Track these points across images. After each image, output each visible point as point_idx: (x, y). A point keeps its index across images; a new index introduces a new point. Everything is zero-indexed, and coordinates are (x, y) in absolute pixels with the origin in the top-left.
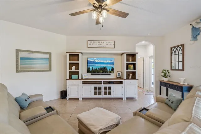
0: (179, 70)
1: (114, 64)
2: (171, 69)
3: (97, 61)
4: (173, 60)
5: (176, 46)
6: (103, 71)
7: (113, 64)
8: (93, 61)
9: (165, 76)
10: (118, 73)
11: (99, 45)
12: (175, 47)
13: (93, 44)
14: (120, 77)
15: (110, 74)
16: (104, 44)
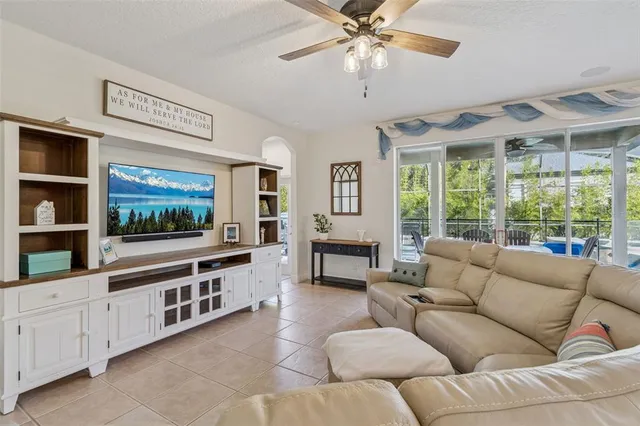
0: (350, 214)
1: (212, 198)
2: (333, 213)
3: (152, 182)
4: (336, 194)
5: (345, 164)
6: (180, 224)
7: (211, 196)
8: (137, 180)
9: (322, 230)
10: (229, 229)
11: (157, 117)
12: (341, 165)
13: (131, 105)
14: (237, 240)
15: (201, 234)
16: (178, 115)
